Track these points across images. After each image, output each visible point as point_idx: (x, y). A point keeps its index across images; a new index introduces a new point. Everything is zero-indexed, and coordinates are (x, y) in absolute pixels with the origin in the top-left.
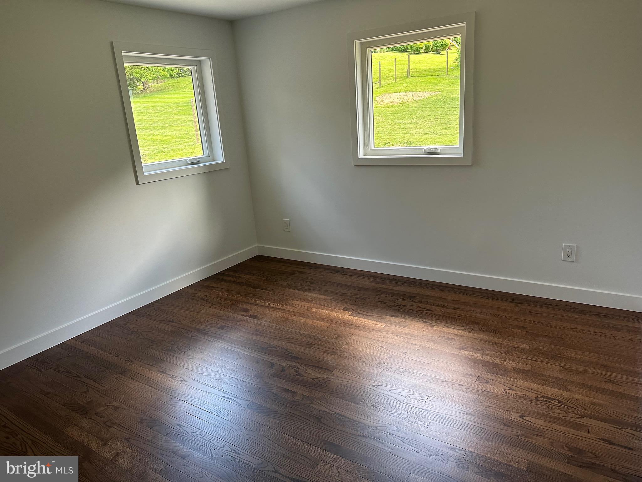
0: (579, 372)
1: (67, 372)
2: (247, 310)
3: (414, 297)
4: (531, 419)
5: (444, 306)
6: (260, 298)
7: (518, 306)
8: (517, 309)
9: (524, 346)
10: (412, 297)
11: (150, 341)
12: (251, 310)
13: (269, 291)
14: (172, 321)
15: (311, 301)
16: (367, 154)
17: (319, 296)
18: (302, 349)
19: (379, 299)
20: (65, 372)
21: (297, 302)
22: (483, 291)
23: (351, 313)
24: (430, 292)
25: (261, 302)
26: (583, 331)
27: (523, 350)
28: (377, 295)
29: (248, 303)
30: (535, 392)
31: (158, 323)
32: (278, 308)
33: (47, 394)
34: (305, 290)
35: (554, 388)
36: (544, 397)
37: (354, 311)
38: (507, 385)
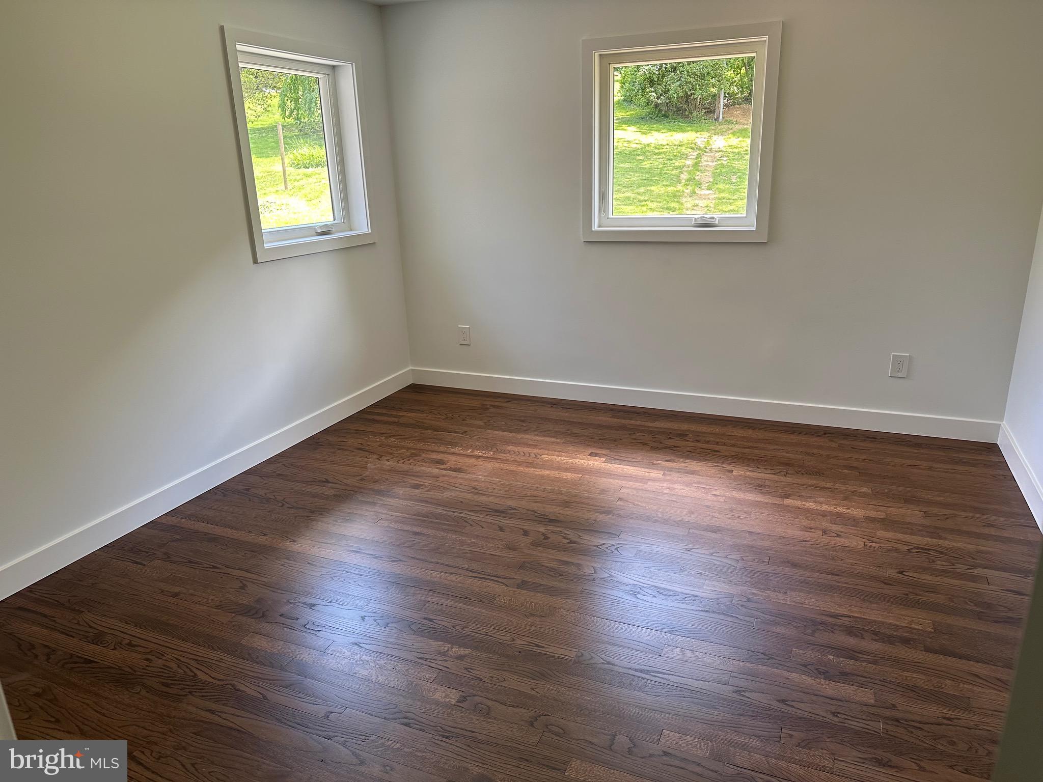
0: (946, 517)
1: (189, 562)
2: (442, 462)
3: (686, 435)
4: (915, 575)
5: (734, 446)
6: (453, 444)
7: (833, 441)
8: (833, 445)
9: (864, 489)
10: (682, 435)
11: (307, 510)
12: (448, 462)
13: (460, 434)
14: (327, 481)
15: (535, 446)
16: (602, 225)
17: (543, 439)
18: (558, 510)
19: (635, 439)
20: (187, 562)
21: (514, 447)
22: (778, 424)
23: (604, 459)
24: (705, 428)
25: (457, 450)
26: (930, 468)
27: (865, 495)
28: (630, 434)
29: (438, 452)
30: (904, 543)
31: (304, 485)
32: (490, 457)
33: (175, 595)
34: (517, 431)
35: (925, 537)
36: (918, 548)
37: (607, 457)
38: (865, 537)
